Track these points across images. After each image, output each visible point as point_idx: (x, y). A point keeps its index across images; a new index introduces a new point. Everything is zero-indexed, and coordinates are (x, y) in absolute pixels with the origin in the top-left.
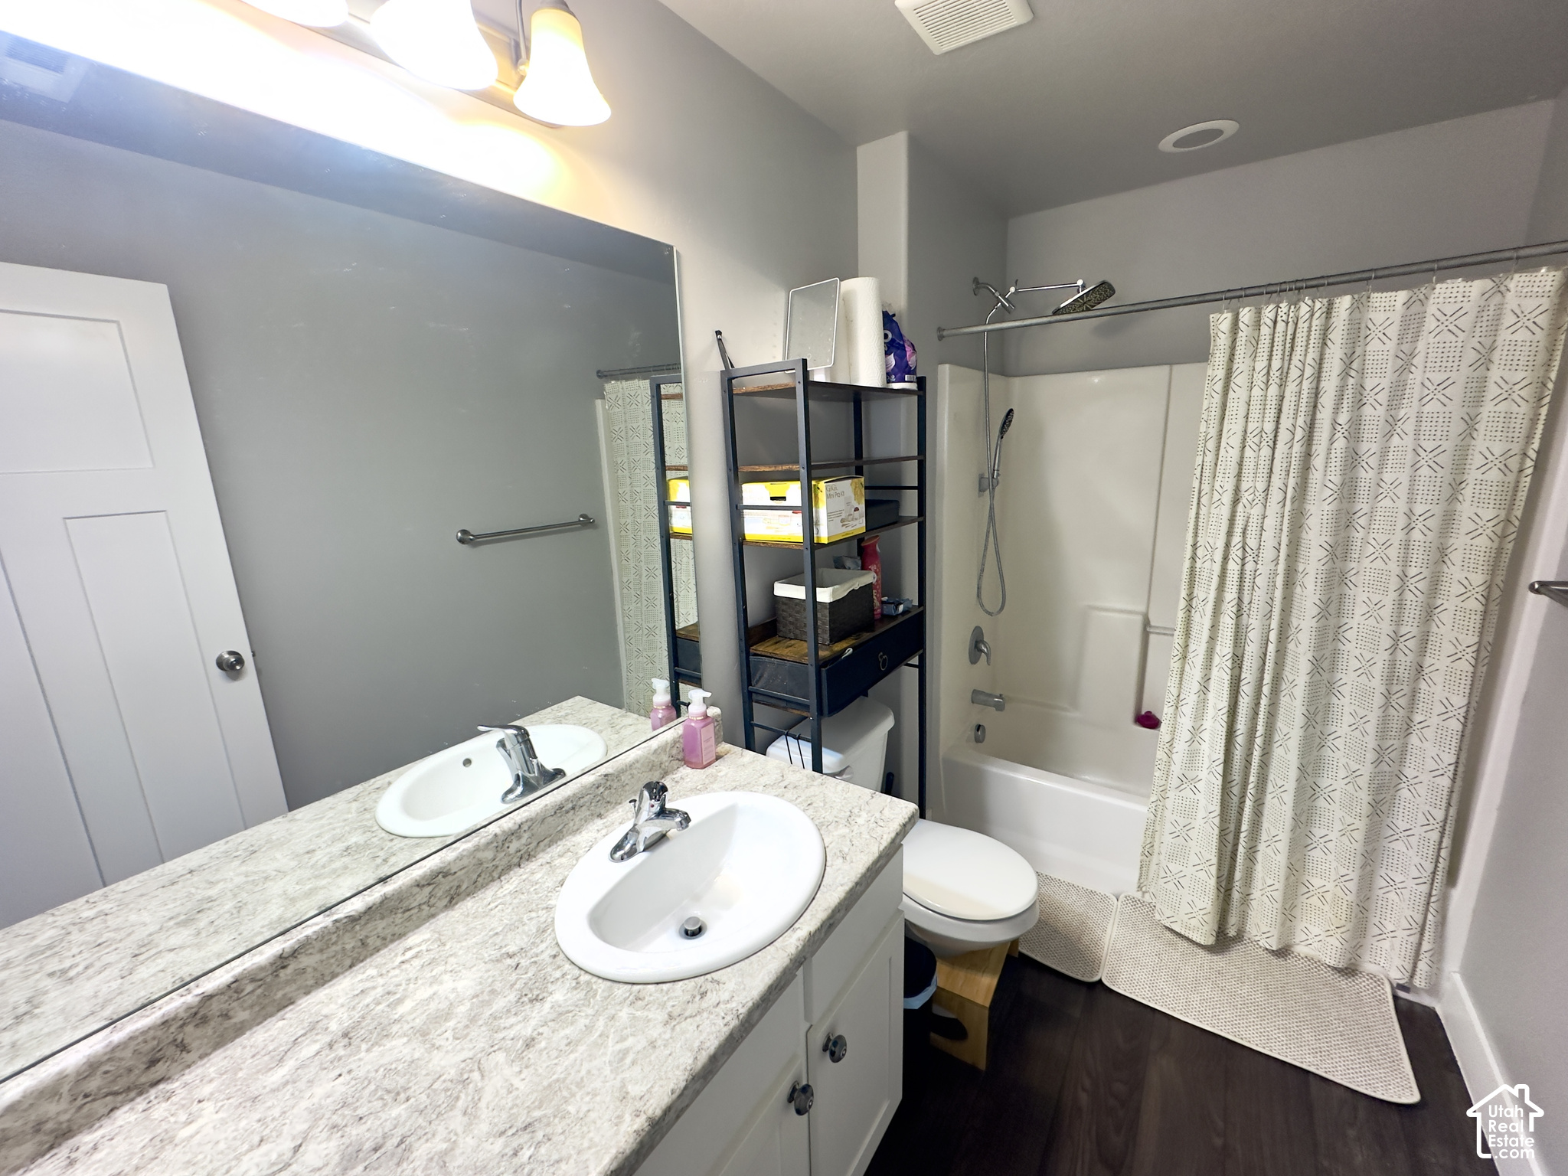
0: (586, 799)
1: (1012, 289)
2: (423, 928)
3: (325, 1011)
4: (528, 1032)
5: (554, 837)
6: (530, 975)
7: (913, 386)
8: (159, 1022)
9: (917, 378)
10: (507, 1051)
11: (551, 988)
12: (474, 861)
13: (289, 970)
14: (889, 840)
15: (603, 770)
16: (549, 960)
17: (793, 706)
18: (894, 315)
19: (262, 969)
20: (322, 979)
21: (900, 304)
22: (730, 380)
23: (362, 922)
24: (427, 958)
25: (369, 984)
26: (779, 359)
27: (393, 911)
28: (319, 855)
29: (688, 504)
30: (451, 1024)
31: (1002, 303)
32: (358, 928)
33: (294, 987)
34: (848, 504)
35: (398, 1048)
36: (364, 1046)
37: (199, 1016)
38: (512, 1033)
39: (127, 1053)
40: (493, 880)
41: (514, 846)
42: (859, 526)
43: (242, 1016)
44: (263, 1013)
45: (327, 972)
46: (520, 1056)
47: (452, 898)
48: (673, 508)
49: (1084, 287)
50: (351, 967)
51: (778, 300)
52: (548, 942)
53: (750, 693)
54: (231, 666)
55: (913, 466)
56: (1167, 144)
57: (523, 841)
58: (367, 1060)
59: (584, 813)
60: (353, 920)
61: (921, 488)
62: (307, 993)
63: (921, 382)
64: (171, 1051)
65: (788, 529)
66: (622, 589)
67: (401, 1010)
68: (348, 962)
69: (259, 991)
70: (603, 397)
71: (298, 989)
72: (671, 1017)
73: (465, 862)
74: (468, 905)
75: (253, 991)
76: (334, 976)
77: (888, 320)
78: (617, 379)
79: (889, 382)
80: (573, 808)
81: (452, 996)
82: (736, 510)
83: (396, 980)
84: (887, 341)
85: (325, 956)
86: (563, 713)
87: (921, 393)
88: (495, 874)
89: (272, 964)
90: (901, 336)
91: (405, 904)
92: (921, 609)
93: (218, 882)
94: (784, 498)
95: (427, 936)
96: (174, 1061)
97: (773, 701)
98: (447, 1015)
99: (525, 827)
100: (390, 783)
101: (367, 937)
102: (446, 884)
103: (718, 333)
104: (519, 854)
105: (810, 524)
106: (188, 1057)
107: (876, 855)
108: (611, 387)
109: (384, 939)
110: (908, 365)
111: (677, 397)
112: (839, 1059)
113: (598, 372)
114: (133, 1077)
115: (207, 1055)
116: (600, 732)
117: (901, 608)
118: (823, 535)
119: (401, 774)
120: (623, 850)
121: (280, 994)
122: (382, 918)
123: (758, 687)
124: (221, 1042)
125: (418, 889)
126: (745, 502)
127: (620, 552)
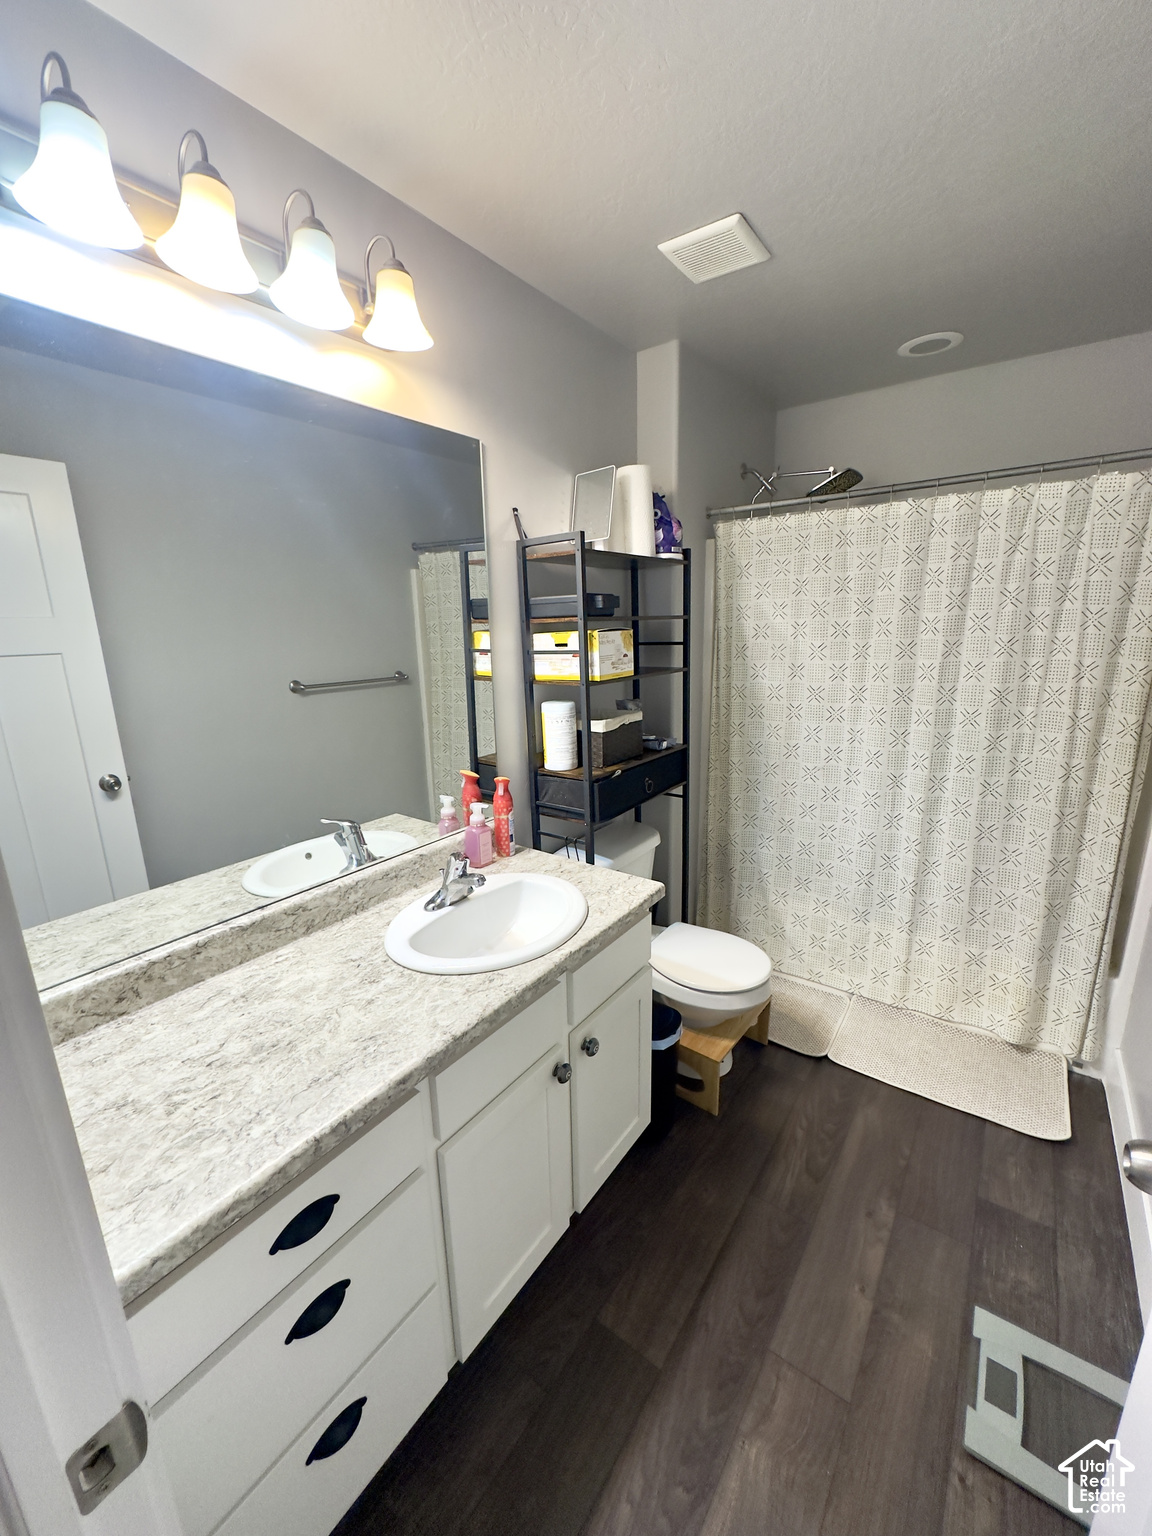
0: (406, 871)
1: (775, 475)
2: (289, 946)
3: (226, 985)
4: (369, 997)
5: (382, 897)
6: (368, 970)
7: (680, 557)
8: (124, 973)
9: (683, 550)
10: (356, 1005)
11: (384, 977)
12: (324, 904)
13: (202, 956)
14: (638, 904)
15: (419, 852)
16: (381, 963)
17: (573, 816)
18: (664, 497)
19: (185, 951)
20: (222, 968)
21: (670, 485)
22: (524, 548)
23: (249, 932)
24: (294, 961)
25: (253, 973)
26: (567, 531)
27: (269, 929)
28: (202, 907)
29: (489, 651)
30: (315, 992)
31: (766, 487)
32: (245, 936)
33: (205, 969)
34: (618, 650)
35: (279, 1003)
36: (257, 1002)
37: (147, 975)
38: (358, 997)
39: (105, 989)
40: (337, 921)
41: (353, 897)
42: (628, 669)
43: (172, 981)
44: (185, 983)
45: (225, 963)
46: (364, 1008)
47: (308, 928)
48: (477, 654)
49: (835, 473)
50: (241, 963)
51: (566, 483)
52: (381, 953)
53: (538, 807)
54: (110, 787)
55: (679, 624)
56: (904, 349)
57: (359, 895)
58: (260, 1009)
59: (403, 882)
60: (243, 929)
61: (686, 643)
62: (213, 975)
63: (686, 553)
64: (130, 994)
65: (567, 669)
66: (431, 739)
67: (278, 986)
68: (239, 960)
69: (183, 966)
70: (417, 567)
71: (207, 971)
72: (468, 991)
73: (318, 902)
74: (320, 934)
75: (179, 966)
76: (230, 967)
77: (658, 500)
78: (430, 551)
79: (658, 552)
80: (396, 877)
81: (314, 980)
82: (527, 656)
83: (274, 971)
84: (657, 518)
85: (224, 952)
86: (384, 824)
87: (686, 562)
88: (339, 917)
89: (191, 949)
90: (669, 515)
91: (276, 926)
92: (685, 746)
93: (131, 921)
94: (566, 645)
95: (293, 950)
96: (132, 1002)
97: (555, 812)
98: (312, 989)
99: (360, 885)
100: (249, 866)
101: (251, 944)
102: (304, 917)
103: (515, 510)
104: (356, 905)
105: (586, 665)
106: (142, 1002)
107: (627, 912)
108: (426, 558)
109: (263, 948)
110: (674, 538)
111: (481, 562)
112: (593, 1054)
113: (413, 544)
114: (108, 1006)
115: (151, 1003)
116: (415, 837)
117: (665, 744)
118: (596, 674)
119: (256, 861)
120: (434, 904)
121: (195, 972)
122: (261, 933)
123: (543, 801)
124: (159, 997)
125: (284, 917)
126: (535, 649)
127: (430, 706)
